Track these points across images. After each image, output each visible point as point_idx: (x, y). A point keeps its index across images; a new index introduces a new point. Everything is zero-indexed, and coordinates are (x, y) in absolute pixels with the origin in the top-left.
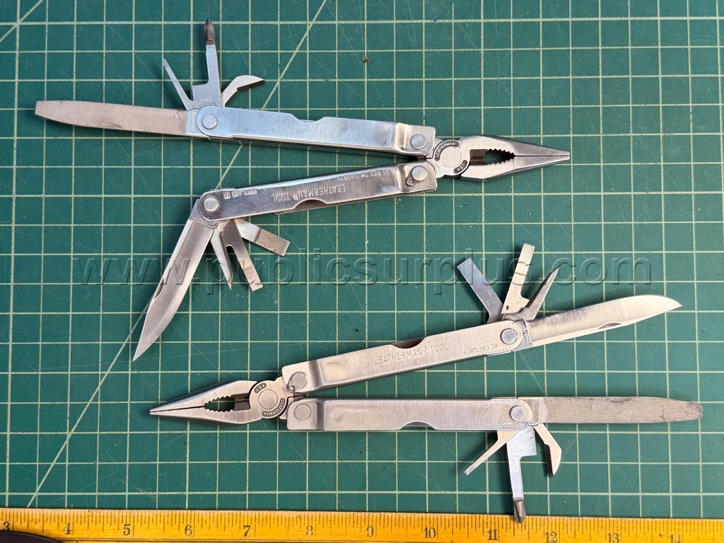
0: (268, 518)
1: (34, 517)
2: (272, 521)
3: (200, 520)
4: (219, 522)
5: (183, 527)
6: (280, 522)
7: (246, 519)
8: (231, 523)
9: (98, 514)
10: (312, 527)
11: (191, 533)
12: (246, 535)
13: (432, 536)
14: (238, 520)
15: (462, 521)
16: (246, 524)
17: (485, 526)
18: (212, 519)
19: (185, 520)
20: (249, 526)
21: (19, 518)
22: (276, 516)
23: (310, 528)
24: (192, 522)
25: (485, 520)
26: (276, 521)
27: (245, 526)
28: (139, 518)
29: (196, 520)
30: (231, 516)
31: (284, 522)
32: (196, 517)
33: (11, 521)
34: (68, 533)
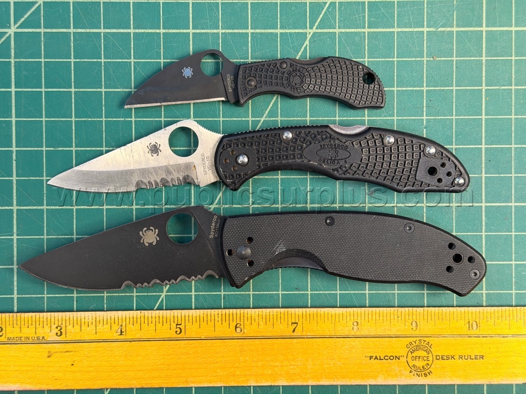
3: (249, 318)
4: (268, 320)
5: (233, 325)
6: (326, 318)
8: (279, 320)
9: (150, 315)
10: (357, 323)
11: (241, 331)
12: (294, 331)
13: (475, 328)
14: (286, 317)
15: (504, 314)
16: (294, 321)
18: (260, 317)
19: (235, 319)
20: (297, 323)
21: (72, 322)
22: (322, 313)
23: (355, 324)
24: (242, 321)
26: (323, 317)
27: (292, 323)
28: (190, 318)
30: (279, 314)
31: (330, 319)
32: (246, 316)
33: (64, 324)
34: (121, 334)
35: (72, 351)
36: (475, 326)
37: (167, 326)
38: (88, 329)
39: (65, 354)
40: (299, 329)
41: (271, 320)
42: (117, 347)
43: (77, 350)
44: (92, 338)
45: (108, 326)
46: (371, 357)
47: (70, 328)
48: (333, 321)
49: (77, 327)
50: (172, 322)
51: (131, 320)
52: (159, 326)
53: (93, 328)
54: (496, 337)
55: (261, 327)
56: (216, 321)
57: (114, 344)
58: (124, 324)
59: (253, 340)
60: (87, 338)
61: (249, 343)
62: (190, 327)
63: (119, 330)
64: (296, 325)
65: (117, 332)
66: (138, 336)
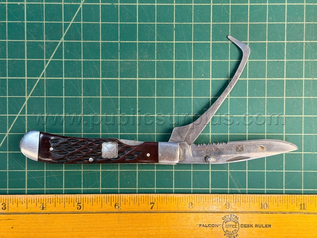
0: (165, 198)
1: (21, 200)
2: (168, 200)
3: (124, 200)
4: (135, 201)
5: (113, 204)
6: (172, 201)
7: (152, 199)
8: (142, 202)
9: (61, 197)
10: (192, 203)
11: (119, 208)
12: (152, 208)
13: (265, 208)
14: (147, 199)
15: (284, 199)
16: (152, 202)
17: (298, 201)
18: (131, 199)
19: (115, 200)
20: (154, 203)
21: (12, 201)
22: (170, 197)
23: (191, 204)
24: (119, 201)
25: (298, 198)
26: (170, 200)
27: (151, 203)
28: (87, 199)
29: (121, 200)
30: (142, 197)
31: (175, 201)
32: (122, 198)
33: (7, 202)
34: (43, 209)
35: (12, 219)
36: (265, 206)
37: (71, 204)
38: (22, 206)
39: (8, 221)
40: (155, 206)
41: (138, 201)
42: (40, 217)
43: (15, 218)
44: (25, 211)
45: (35, 204)
46: (200, 225)
47: (10, 204)
48: (177, 202)
49: (15, 204)
50: (75, 202)
51: (49, 200)
52: (67, 204)
53: (25, 205)
54: (279, 213)
55: (131, 205)
56: (103, 202)
57: (38, 215)
58: (45, 203)
59: (126, 213)
60: (21, 211)
61: (124, 215)
62: (86, 205)
63: (42, 206)
64: (153, 204)
65: (40, 208)
66: (53, 211)
